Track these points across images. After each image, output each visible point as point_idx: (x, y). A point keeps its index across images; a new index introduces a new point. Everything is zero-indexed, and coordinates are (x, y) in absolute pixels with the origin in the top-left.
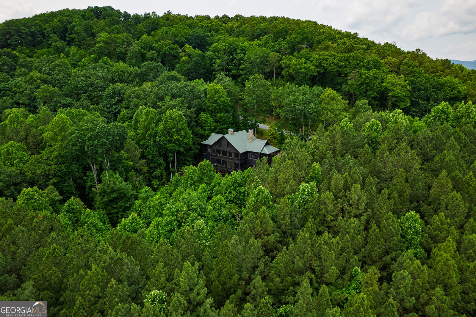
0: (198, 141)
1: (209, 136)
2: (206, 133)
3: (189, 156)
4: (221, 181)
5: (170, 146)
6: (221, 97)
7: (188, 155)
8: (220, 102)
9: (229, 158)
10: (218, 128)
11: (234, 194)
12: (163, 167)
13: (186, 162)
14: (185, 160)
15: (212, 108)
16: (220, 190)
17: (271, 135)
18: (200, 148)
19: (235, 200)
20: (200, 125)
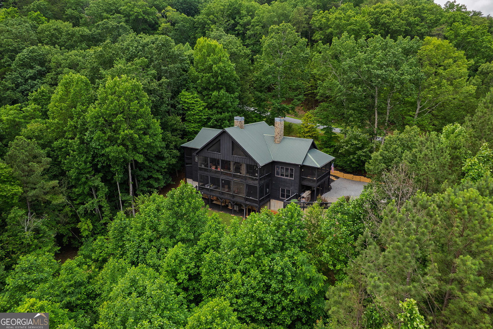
0: (175, 141)
1: (196, 133)
2: (191, 127)
3: (158, 171)
4: (221, 236)
5: (112, 151)
6: (220, 60)
7: (156, 167)
8: (216, 69)
9: (235, 176)
10: (214, 117)
11: (255, 278)
12: (101, 194)
13: (152, 182)
14: (150, 177)
15: (202, 82)
16: (219, 260)
17: (307, 132)
18: (178, 154)
19: (260, 294)
20: (181, 112)
